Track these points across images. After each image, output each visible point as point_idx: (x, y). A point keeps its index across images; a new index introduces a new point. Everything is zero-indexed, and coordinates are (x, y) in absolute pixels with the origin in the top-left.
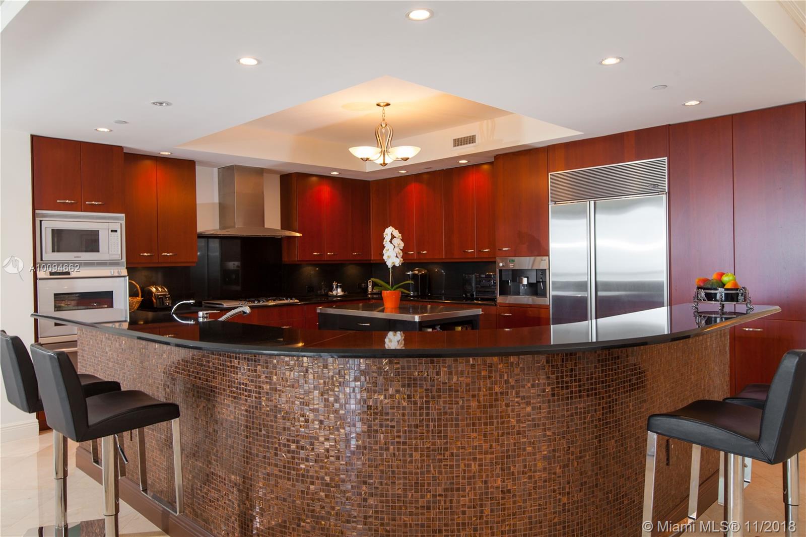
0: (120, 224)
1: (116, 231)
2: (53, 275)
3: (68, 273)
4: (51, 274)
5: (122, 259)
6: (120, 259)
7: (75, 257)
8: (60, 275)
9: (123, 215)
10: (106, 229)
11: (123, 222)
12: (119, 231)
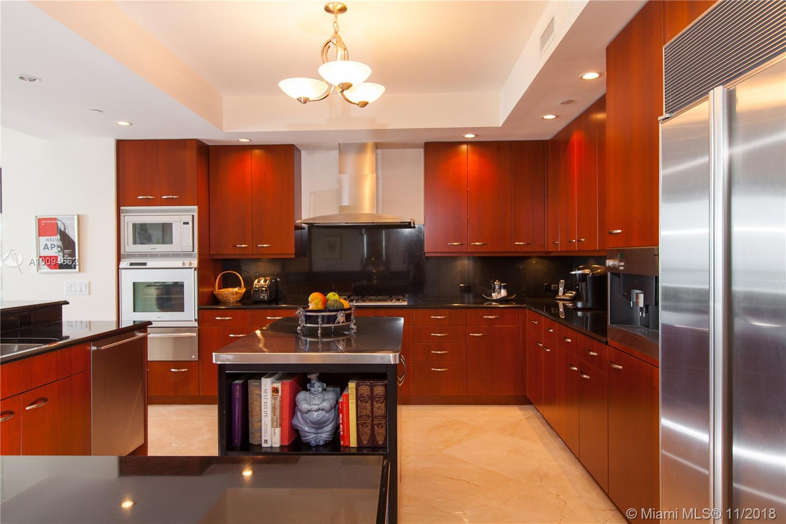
0: (191, 216)
1: (188, 223)
2: (133, 265)
3: (145, 264)
4: (131, 264)
5: (193, 251)
6: (192, 250)
7: (152, 249)
8: (138, 265)
9: (196, 207)
10: (178, 221)
11: (196, 215)
12: (191, 223)
